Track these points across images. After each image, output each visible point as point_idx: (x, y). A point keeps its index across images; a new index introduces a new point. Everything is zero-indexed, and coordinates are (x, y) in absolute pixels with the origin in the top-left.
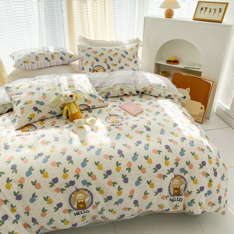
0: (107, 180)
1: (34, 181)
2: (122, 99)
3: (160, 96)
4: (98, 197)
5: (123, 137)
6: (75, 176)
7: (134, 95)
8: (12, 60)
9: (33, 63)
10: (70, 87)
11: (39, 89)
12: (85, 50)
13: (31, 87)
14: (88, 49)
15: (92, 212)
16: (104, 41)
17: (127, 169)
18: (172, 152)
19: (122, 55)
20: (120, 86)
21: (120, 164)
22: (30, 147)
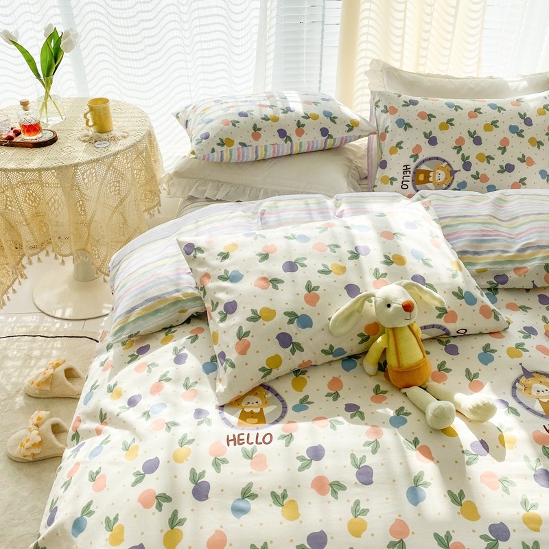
2: (544, 300)
8: (185, 133)
9: (243, 145)
10: (388, 261)
11: (291, 267)
12: (396, 107)
13: (265, 257)
14: (406, 104)
16: (447, 77)
19: (513, 129)
22: (279, 498)
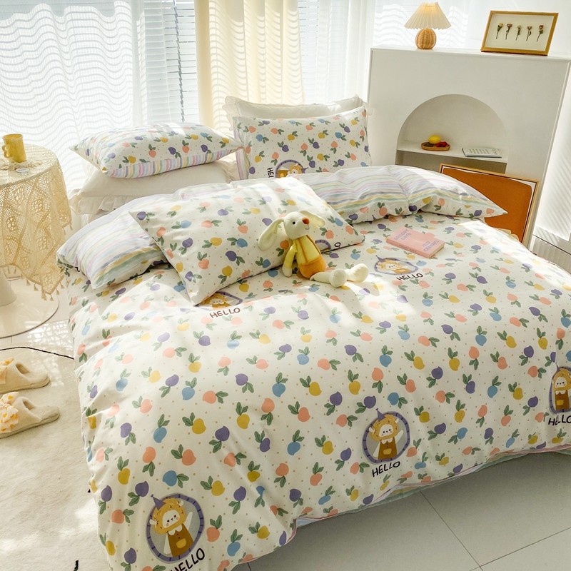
0: (435, 389)
1: (294, 405)
2: (381, 227)
3: (459, 213)
4: (419, 429)
5: (436, 299)
6: (374, 386)
7: (405, 216)
9: (143, 161)
10: (285, 204)
11: (224, 212)
12: (254, 127)
13: (204, 209)
14: (261, 124)
15: (406, 463)
16: (284, 106)
17: (471, 363)
18: (546, 320)
19: (338, 135)
20: (375, 197)
21: (456, 354)
22: (256, 335)
